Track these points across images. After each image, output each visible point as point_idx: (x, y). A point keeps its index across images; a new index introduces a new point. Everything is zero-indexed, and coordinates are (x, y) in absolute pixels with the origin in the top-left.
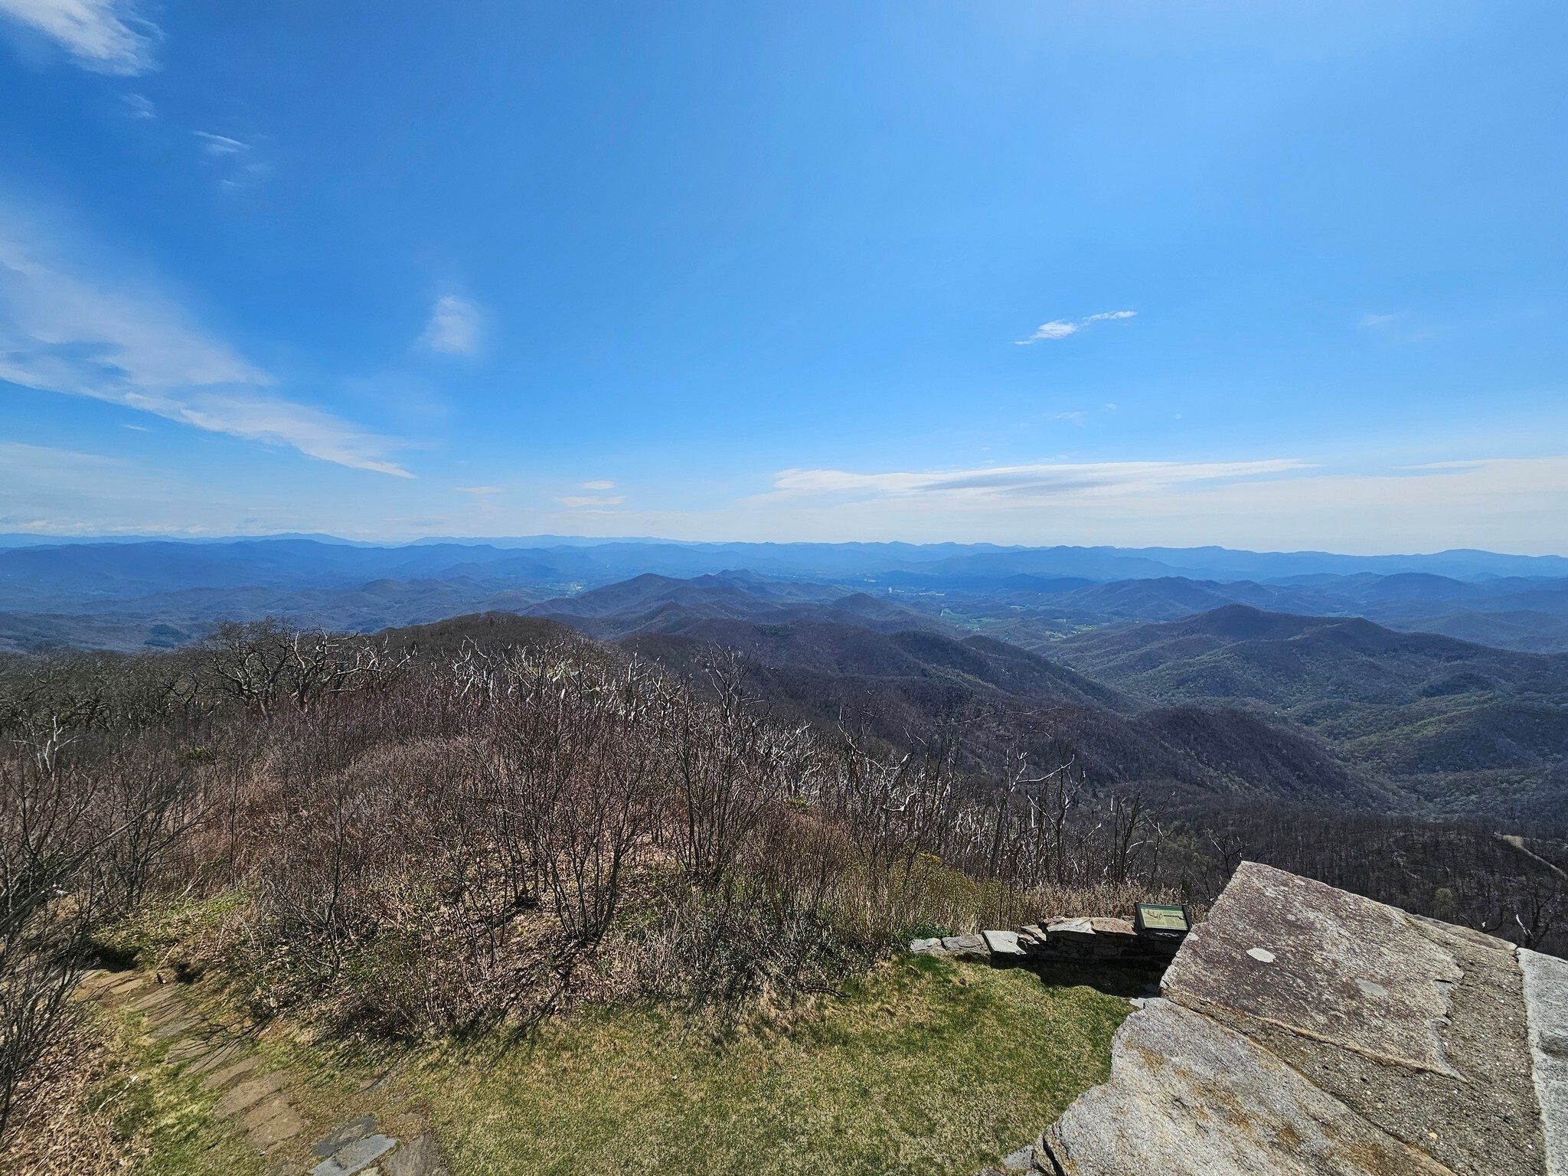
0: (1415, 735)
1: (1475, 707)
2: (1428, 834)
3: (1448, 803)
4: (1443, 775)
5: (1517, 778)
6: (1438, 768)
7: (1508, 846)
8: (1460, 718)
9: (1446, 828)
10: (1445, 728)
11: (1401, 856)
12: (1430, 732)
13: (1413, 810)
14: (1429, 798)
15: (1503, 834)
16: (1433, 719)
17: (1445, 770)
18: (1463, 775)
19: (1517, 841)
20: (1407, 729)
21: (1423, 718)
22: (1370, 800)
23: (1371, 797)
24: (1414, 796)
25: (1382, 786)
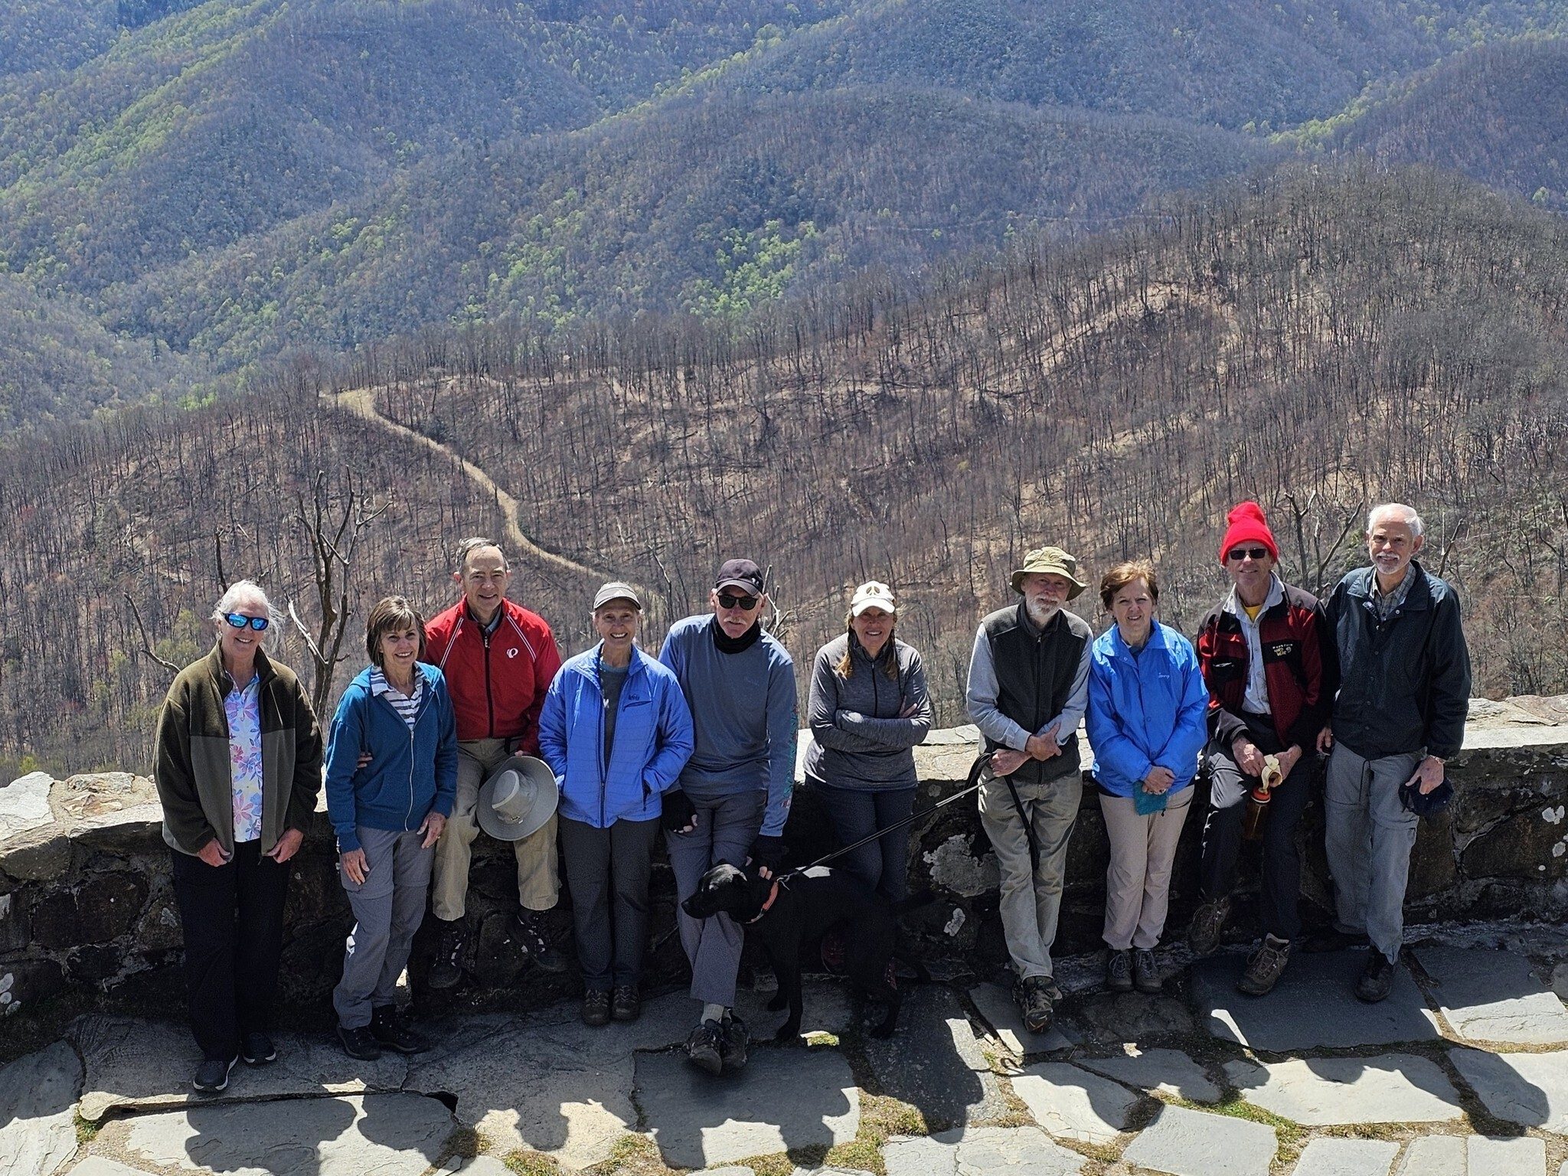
0: (121, 156)
1: (240, 39)
2: (187, 446)
3: (222, 339)
4: (199, 263)
5: (345, 230)
6: (186, 243)
7: (345, 421)
8: (210, 78)
9: (224, 414)
10: (183, 118)
11: (141, 532)
12: (151, 138)
13: (150, 386)
14: (178, 339)
15: (336, 392)
16: (153, 98)
17: (200, 244)
18: (241, 250)
19: (361, 402)
20: (99, 140)
21: (129, 100)
22: (47, 390)
23: (47, 377)
24: (145, 342)
25: (66, 332)
